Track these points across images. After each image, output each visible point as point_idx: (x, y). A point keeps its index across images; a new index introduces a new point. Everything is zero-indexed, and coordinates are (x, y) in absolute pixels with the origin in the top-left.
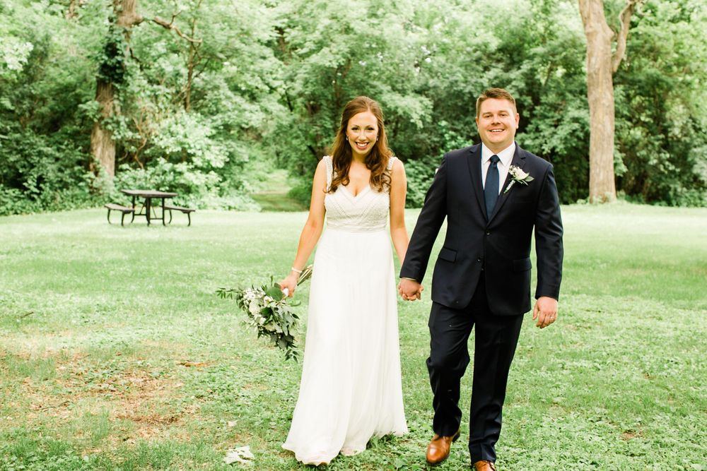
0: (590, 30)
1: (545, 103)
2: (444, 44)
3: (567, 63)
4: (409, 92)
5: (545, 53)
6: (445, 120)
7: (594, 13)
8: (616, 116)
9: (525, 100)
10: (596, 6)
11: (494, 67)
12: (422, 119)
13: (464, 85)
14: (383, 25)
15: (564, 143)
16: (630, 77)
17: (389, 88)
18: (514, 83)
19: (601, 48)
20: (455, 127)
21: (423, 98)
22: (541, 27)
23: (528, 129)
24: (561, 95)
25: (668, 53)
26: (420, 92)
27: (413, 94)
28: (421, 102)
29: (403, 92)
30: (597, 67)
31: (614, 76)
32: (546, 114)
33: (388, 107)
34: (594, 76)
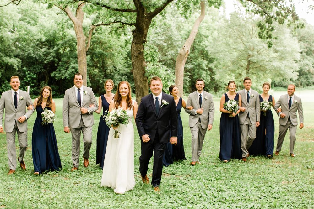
0: (78, 37)
1: (62, 61)
2: (25, 38)
3: (71, 46)
4: (12, 56)
5: (63, 43)
6: (26, 67)
7: (80, 31)
8: (87, 66)
9: (55, 60)
10: (80, 28)
11: (44, 48)
12: (18, 67)
13: (33, 54)
14: (3, 32)
15: (69, 76)
16: (93, 52)
17: (5, 55)
18: (51, 54)
19: (82, 43)
20: (30, 69)
21: (17, 59)
22: (61, 34)
23: (56, 70)
24: (68, 58)
25: (106, 43)
26: (17, 56)
27: (14, 57)
28: (17, 60)
29: (10, 57)
30: (81, 49)
31: (87, 52)
32: (63, 65)
33: (5, 62)
34: (80, 53)
